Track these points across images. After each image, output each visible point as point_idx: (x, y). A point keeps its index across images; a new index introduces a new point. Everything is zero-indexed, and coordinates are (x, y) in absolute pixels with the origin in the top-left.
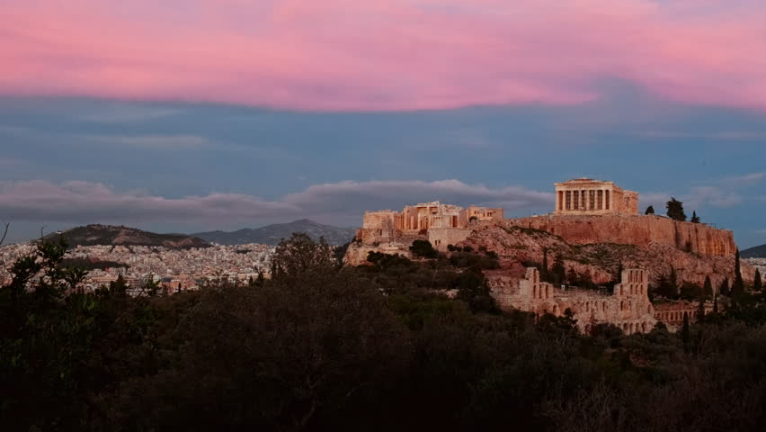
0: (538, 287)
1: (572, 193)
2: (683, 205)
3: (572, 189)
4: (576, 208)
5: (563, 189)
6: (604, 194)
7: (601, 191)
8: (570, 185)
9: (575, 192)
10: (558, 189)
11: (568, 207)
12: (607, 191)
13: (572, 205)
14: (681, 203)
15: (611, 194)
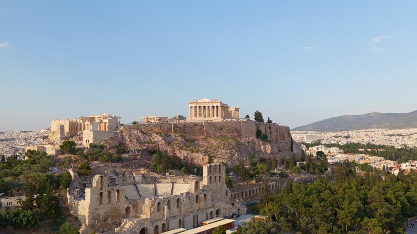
0: (105, 194)
1: (198, 108)
2: (262, 114)
3: (198, 106)
4: (200, 116)
5: (193, 105)
6: (215, 108)
7: (214, 107)
8: (197, 103)
9: (199, 107)
10: (190, 106)
11: (196, 116)
12: (217, 107)
13: (198, 114)
14: (261, 113)
15: (219, 108)
